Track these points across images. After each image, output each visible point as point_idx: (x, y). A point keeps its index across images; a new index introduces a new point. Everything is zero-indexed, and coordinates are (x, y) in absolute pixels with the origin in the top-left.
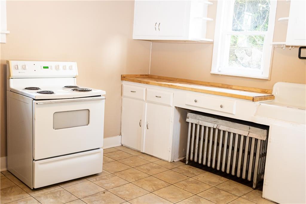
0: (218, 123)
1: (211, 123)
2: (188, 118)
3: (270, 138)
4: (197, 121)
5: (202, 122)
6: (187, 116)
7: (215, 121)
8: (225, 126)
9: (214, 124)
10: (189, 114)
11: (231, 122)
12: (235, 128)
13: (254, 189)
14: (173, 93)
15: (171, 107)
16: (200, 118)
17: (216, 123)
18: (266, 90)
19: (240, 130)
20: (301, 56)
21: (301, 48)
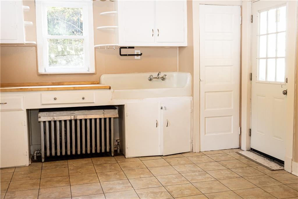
0: (74, 114)
1: (67, 116)
2: (40, 118)
3: (127, 113)
4: (52, 118)
5: (57, 117)
6: (39, 116)
7: (71, 113)
8: (82, 115)
9: (70, 116)
10: (41, 114)
11: (87, 111)
12: (91, 115)
13: (113, 156)
14: (23, 96)
15: (23, 110)
16: (54, 115)
17: (73, 115)
18: (94, 82)
19: (96, 114)
20: (121, 54)
21: (121, 48)
